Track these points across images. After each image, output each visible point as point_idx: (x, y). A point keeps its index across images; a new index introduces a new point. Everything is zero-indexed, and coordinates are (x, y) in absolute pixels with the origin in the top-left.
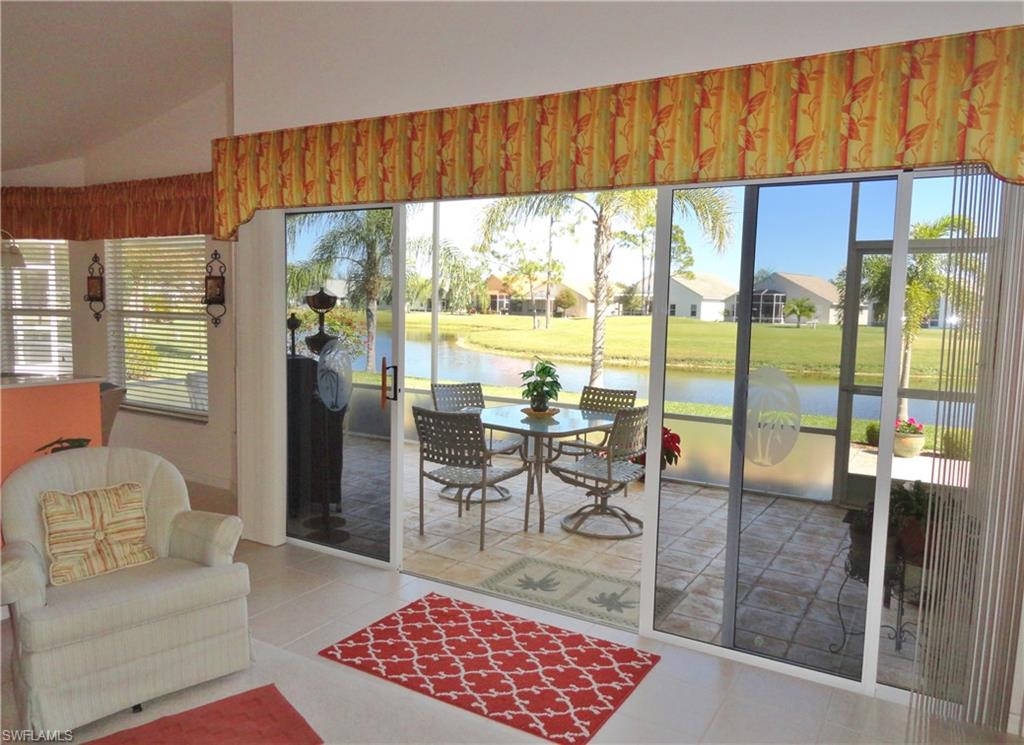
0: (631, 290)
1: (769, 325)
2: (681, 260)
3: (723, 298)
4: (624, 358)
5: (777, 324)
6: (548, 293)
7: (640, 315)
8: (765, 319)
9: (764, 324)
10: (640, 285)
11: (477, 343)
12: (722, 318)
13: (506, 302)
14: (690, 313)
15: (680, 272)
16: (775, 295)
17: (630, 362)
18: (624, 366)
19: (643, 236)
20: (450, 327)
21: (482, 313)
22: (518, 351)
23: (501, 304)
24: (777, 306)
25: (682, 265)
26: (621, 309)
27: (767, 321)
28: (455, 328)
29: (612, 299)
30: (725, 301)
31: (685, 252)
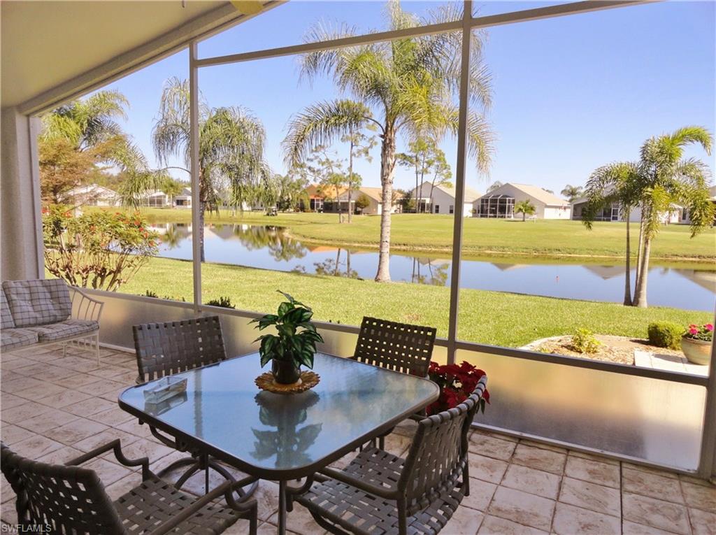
0: (408, 195)
1: (503, 219)
2: (443, 174)
3: (472, 201)
4: (404, 245)
5: (509, 219)
6: (350, 197)
7: (415, 212)
8: (501, 215)
9: (500, 219)
10: (414, 192)
11: (298, 234)
12: (471, 215)
13: (321, 203)
14: (449, 211)
15: (442, 182)
16: (507, 199)
17: (408, 248)
18: (404, 250)
19: (416, 157)
20: (280, 222)
21: (304, 212)
22: (327, 240)
23: (318, 205)
24: (509, 206)
25: (444, 178)
26: (401, 208)
27: (502, 217)
28: (285, 222)
29: (395, 202)
30: (473, 203)
31: (445, 168)
